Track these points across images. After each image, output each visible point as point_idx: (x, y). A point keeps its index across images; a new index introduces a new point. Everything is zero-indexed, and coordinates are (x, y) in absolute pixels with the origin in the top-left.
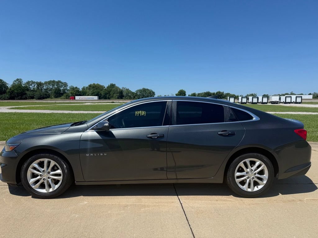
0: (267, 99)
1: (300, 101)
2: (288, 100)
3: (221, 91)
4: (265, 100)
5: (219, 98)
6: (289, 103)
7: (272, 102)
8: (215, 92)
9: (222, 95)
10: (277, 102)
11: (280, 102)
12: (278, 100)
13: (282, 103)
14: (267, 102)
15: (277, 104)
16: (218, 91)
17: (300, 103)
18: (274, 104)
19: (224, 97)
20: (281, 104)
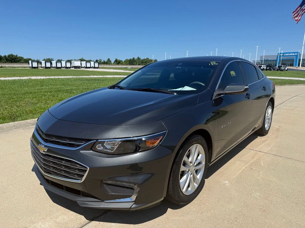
0: (70, 64)
1: (98, 67)
2: (88, 65)
3: (13, 54)
4: (68, 65)
5: (13, 61)
6: (89, 68)
7: (75, 66)
8: (7, 55)
9: (15, 59)
10: (79, 67)
11: (82, 67)
12: (80, 65)
13: (83, 67)
14: (70, 67)
15: (79, 68)
16: (10, 54)
17: (97, 68)
18: (77, 68)
19: (19, 61)
20: (83, 69)
